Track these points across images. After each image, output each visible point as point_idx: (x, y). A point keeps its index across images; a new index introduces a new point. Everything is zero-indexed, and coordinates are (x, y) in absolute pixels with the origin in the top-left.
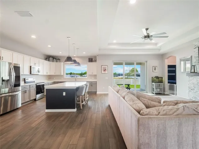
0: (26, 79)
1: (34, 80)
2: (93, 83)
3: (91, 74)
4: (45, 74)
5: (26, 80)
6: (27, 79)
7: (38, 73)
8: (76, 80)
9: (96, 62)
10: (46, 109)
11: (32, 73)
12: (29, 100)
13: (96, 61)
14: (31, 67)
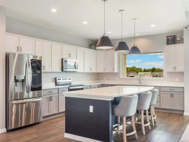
0: (57, 79)
1: (70, 81)
2: (175, 90)
3: (172, 70)
4: (87, 70)
5: (58, 81)
6: (59, 79)
7: (75, 70)
8: (140, 83)
9: (183, 43)
10: (66, 132)
11: (65, 70)
12: (57, 112)
13: (182, 41)
14: (62, 59)
